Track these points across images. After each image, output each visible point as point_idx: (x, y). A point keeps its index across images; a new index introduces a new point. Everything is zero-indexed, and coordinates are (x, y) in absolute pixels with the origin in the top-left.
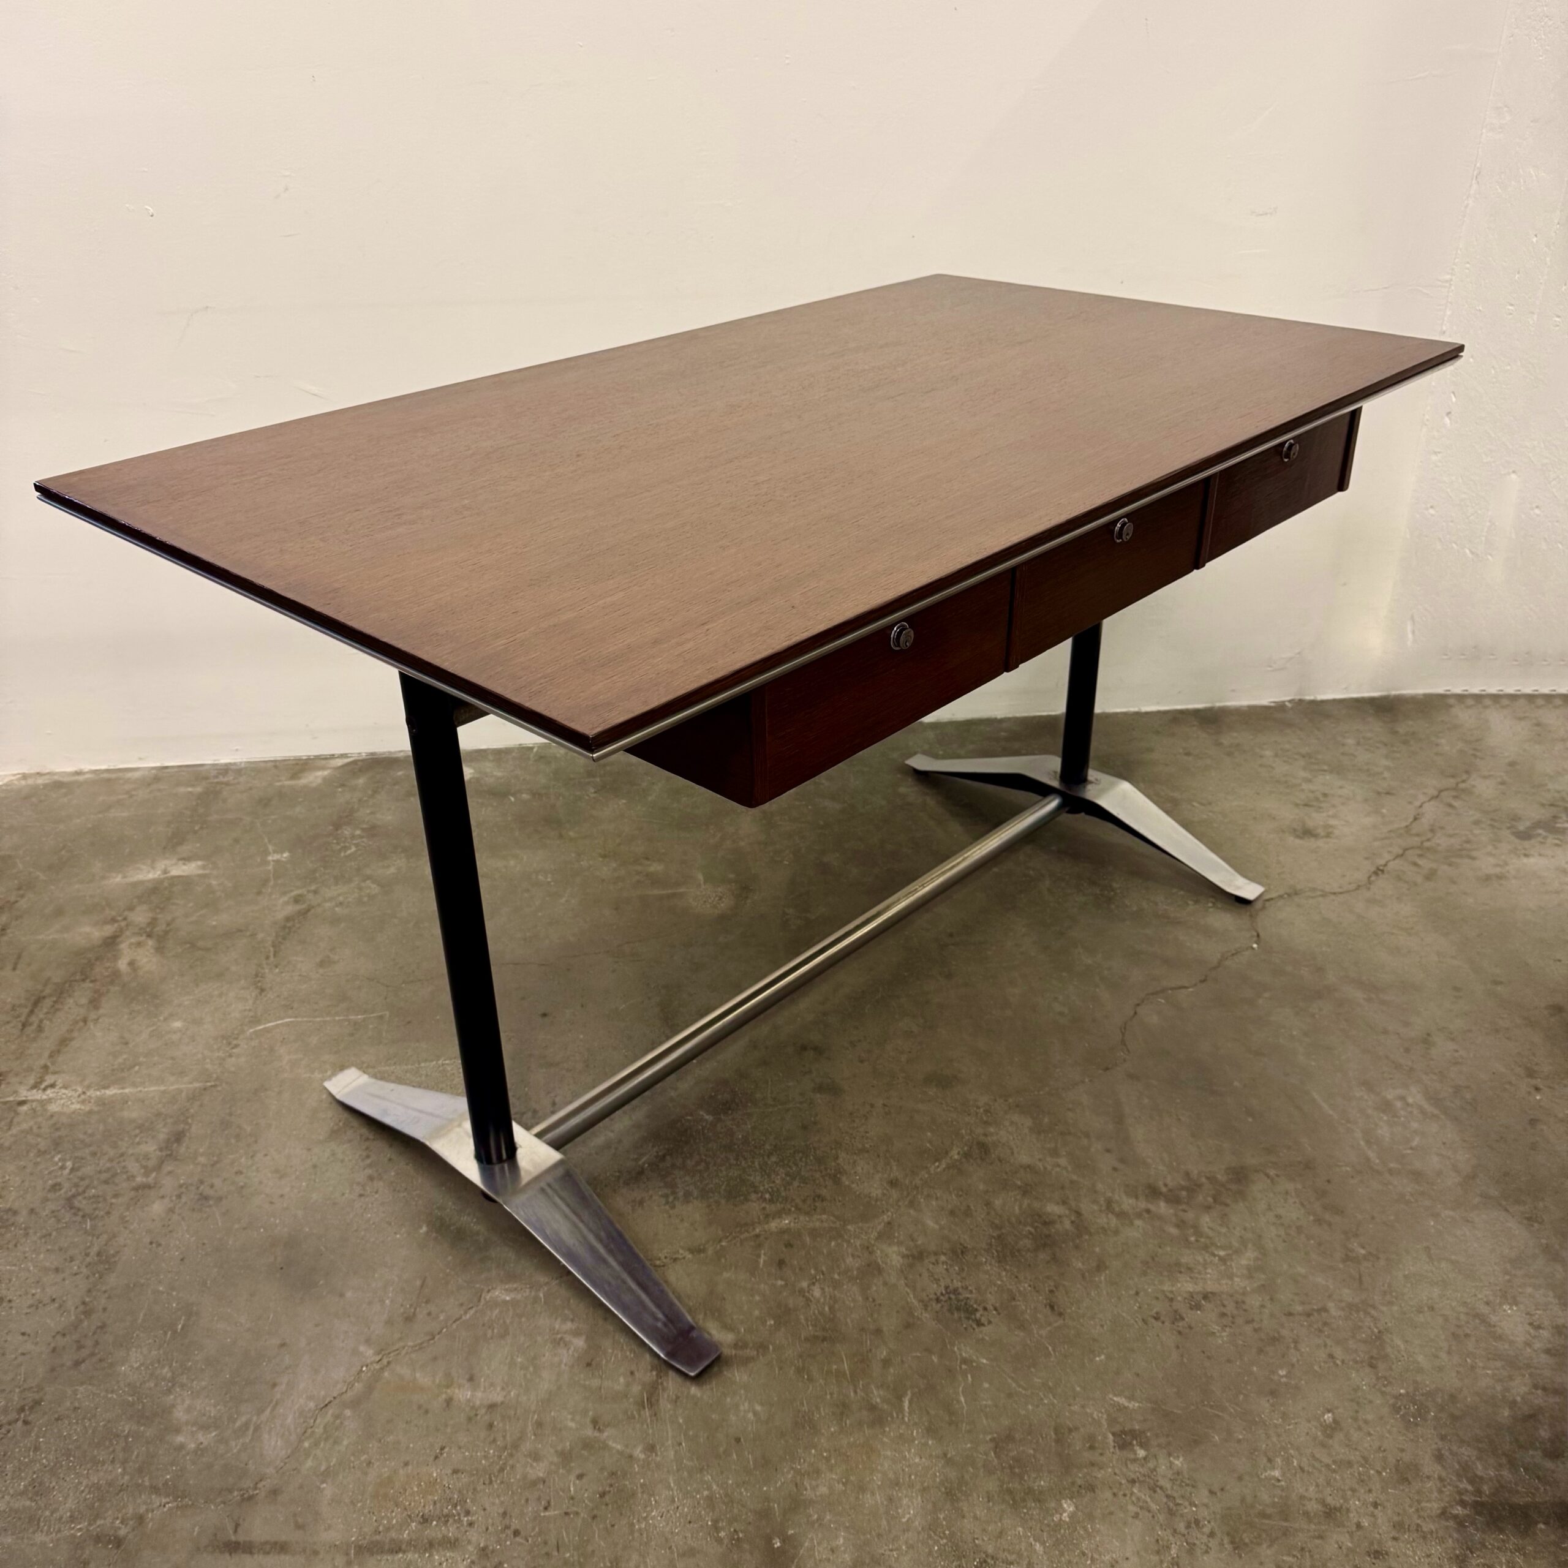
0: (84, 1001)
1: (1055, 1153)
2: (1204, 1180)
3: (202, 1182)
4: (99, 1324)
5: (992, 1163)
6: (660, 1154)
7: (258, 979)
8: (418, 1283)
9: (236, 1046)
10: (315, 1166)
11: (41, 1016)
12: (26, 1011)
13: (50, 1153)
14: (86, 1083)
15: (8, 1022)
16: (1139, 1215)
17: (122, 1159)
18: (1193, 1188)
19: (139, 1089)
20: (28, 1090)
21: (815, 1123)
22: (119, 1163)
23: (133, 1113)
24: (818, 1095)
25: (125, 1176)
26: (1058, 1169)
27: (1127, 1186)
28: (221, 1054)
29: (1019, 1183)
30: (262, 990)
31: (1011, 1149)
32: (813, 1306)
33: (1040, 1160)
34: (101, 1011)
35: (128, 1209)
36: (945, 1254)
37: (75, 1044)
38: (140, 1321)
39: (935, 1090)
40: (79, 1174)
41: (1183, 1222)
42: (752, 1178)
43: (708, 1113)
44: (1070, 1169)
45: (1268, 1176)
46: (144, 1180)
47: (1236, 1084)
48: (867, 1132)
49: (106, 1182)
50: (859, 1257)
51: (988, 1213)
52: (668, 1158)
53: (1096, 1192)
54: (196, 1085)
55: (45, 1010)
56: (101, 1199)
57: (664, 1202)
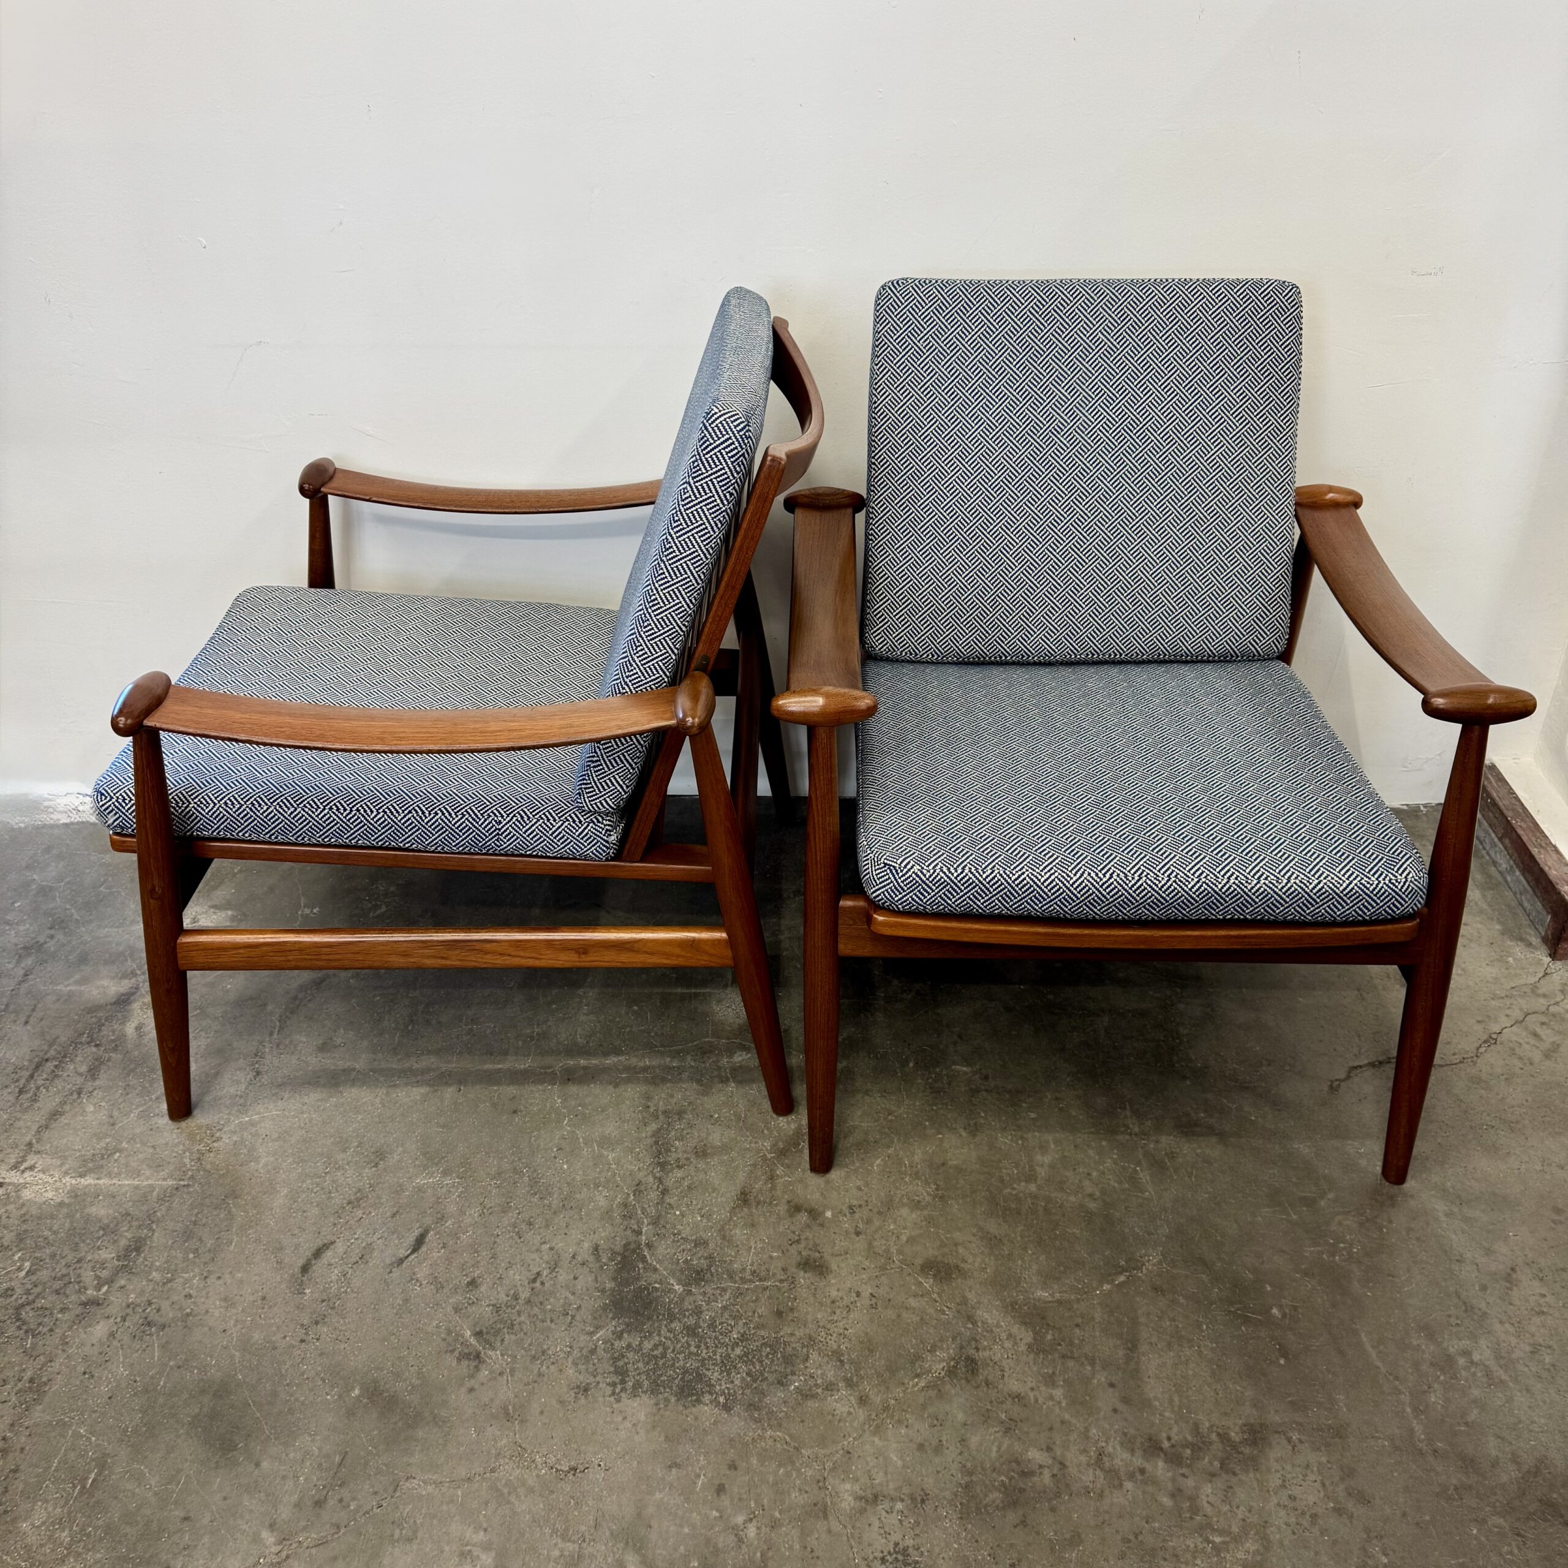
0: (83, 1069)
1: (1050, 1380)
2: (1214, 1436)
3: (150, 1304)
4: (13, 1467)
5: (978, 1387)
6: (619, 1329)
7: (257, 1059)
8: (337, 1459)
9: (219, 1139)
10: (264, 1298)
11: (40, 1082)
12: (27, 1074)
13: (11, 1250)
14: (64, 1169)
15: (6, 1087)
16: (1131, 1476)
17: (78, 1265)
18: (1199, 1447)
19: (114, 1181)
20: (8, 1171)
21: (792, 1310)
22: (75, 1269)
23: (100, 1211)
24: (802, 1273)
25: (77, 1287)
26: (1051, 1403)
27: (1125, 1434)
28: (201, 1147)
29: (1003, 1416)
30: (258, 1073)
31: (1002, 1371)
32: (744, 1549)
33: (1032, 1389)
34: (97, 1083)
35: (70, 1328)
36: (902, 1500)
37: (64, 1120)
38: (53, 1468)
39: (931, 1280)
40: (34, 1278)
41: (1180, 1490)
42: (709, 1373)
43: (679, 1282)
44: (1063, 1405)
45: (1289, 1440)
46: (95, 1293)
47: (1275, 1311)
48: (846, 1329)
49: (57, 1292)
50: (806, 1492)
51: (961, 1453)
52: (625, 1335)
53: (1087, 1438)
54: (170, 1182)
55: (45, 1076)
56: (47, 1313)
57: (610, 1392)
